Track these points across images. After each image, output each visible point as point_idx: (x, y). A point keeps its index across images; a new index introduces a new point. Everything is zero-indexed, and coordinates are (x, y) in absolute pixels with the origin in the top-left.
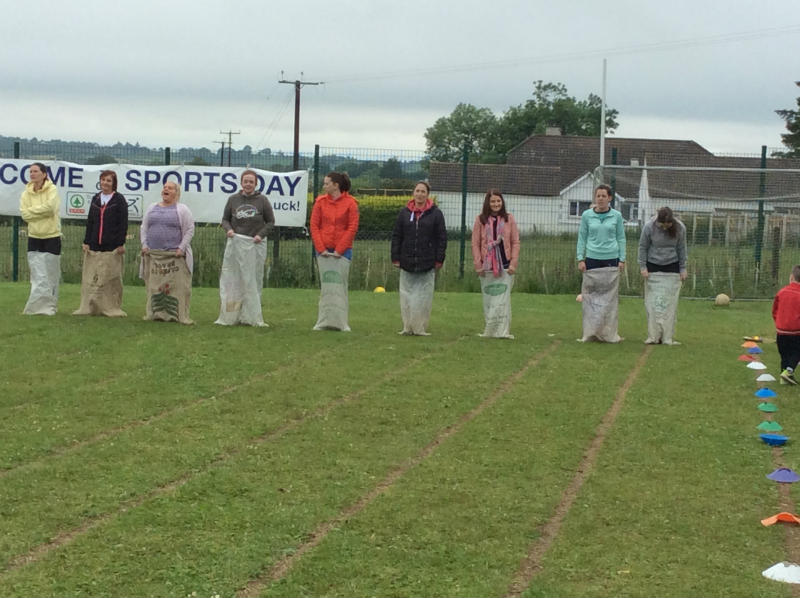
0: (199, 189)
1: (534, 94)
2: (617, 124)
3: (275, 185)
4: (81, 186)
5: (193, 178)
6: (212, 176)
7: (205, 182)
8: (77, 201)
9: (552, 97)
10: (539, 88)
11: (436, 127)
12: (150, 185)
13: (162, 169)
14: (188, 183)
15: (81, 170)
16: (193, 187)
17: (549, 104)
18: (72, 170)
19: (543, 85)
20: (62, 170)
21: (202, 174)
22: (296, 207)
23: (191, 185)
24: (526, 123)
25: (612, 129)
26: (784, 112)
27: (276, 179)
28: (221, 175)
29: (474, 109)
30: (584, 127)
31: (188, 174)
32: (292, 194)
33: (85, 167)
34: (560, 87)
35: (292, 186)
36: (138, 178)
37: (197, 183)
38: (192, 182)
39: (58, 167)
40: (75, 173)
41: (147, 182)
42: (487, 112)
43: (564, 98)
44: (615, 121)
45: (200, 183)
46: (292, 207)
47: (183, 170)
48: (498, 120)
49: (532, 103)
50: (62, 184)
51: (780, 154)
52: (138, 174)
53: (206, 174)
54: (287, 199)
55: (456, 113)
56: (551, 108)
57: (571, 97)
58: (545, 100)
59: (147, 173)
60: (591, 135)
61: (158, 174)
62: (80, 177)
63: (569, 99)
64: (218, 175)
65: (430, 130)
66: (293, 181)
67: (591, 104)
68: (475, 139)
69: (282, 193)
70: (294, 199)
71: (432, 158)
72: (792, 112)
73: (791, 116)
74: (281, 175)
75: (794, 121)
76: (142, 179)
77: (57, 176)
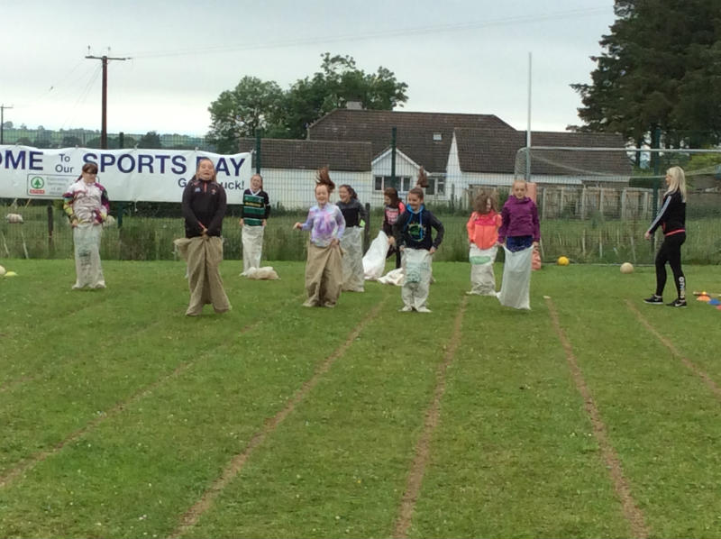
0: (151, 171)
1: (322, 66)
2: (407, 98)
3: (222, 167)
4: (41, 168)
5: (146, 160)
6: (163, 158)
7: (157, 164)
8: (38, 183)
9: (340, 70)
10: (327, 60)
11: (220, 101)
12: (106, 167)
13: (117, 153)
14: (141, 165)
15: (41, 154)
16: (145, 169)
17: (337, 76)
18: (32, 154)
19: (331, 57)
20: (22, 154)
21: (154, 157)
22: (241, 186)
23: (143, 167)
24: (314, 96)
25: (401, 102)
26: (578, 86)
27: (222, 160)
28: (172, 157)
29: (259, 82)
30: (373, 100)
31: (141, 157)
32: (237, 174)
33: (44, 151)
34: (349, 60)
35: (237, 167)
36: (95, 161)
37: (149, 165)
38: (145, 164)
39: (20, 150)
40: (35, 157)
41: (103, 164)
42: (273, 85)
43: (353, 71)
44: (405, 94)
45: (152, 165)
46: (237, 186)
47: (136, 153)
48: (284, 94)
49: (320, 76)
50: (23, 167)
51: (575, 127)
52: (95, 157)
53: (157, 157)
54: (232, 179)
55: (241, 86)
56: (340, 81)
57: (360, 70)
58: (333, 73)
59: (103, 156)
60: (380, 108)
61: (113, 158)
62: (40, 161)
63: (358, 72)
64: (168, 157)
65: (214, 104)
66: (238, 163)
67: (380, 77)
68: (260, 113)
69: (228, 174)
70: (239, 179)
71: (217, 133)
72: (586, 86)
73: (585, 90)
74: (227, 157)
75: (588, 95)
76: (98, 161)
77: (18, 161)
